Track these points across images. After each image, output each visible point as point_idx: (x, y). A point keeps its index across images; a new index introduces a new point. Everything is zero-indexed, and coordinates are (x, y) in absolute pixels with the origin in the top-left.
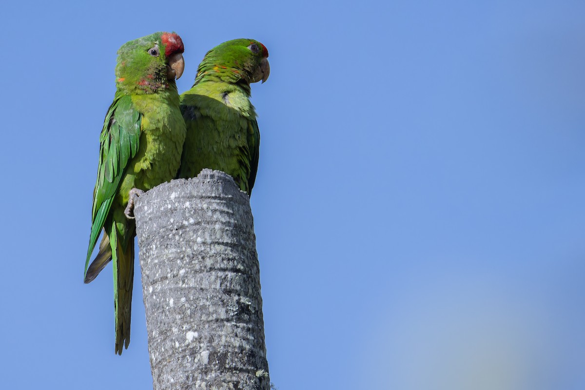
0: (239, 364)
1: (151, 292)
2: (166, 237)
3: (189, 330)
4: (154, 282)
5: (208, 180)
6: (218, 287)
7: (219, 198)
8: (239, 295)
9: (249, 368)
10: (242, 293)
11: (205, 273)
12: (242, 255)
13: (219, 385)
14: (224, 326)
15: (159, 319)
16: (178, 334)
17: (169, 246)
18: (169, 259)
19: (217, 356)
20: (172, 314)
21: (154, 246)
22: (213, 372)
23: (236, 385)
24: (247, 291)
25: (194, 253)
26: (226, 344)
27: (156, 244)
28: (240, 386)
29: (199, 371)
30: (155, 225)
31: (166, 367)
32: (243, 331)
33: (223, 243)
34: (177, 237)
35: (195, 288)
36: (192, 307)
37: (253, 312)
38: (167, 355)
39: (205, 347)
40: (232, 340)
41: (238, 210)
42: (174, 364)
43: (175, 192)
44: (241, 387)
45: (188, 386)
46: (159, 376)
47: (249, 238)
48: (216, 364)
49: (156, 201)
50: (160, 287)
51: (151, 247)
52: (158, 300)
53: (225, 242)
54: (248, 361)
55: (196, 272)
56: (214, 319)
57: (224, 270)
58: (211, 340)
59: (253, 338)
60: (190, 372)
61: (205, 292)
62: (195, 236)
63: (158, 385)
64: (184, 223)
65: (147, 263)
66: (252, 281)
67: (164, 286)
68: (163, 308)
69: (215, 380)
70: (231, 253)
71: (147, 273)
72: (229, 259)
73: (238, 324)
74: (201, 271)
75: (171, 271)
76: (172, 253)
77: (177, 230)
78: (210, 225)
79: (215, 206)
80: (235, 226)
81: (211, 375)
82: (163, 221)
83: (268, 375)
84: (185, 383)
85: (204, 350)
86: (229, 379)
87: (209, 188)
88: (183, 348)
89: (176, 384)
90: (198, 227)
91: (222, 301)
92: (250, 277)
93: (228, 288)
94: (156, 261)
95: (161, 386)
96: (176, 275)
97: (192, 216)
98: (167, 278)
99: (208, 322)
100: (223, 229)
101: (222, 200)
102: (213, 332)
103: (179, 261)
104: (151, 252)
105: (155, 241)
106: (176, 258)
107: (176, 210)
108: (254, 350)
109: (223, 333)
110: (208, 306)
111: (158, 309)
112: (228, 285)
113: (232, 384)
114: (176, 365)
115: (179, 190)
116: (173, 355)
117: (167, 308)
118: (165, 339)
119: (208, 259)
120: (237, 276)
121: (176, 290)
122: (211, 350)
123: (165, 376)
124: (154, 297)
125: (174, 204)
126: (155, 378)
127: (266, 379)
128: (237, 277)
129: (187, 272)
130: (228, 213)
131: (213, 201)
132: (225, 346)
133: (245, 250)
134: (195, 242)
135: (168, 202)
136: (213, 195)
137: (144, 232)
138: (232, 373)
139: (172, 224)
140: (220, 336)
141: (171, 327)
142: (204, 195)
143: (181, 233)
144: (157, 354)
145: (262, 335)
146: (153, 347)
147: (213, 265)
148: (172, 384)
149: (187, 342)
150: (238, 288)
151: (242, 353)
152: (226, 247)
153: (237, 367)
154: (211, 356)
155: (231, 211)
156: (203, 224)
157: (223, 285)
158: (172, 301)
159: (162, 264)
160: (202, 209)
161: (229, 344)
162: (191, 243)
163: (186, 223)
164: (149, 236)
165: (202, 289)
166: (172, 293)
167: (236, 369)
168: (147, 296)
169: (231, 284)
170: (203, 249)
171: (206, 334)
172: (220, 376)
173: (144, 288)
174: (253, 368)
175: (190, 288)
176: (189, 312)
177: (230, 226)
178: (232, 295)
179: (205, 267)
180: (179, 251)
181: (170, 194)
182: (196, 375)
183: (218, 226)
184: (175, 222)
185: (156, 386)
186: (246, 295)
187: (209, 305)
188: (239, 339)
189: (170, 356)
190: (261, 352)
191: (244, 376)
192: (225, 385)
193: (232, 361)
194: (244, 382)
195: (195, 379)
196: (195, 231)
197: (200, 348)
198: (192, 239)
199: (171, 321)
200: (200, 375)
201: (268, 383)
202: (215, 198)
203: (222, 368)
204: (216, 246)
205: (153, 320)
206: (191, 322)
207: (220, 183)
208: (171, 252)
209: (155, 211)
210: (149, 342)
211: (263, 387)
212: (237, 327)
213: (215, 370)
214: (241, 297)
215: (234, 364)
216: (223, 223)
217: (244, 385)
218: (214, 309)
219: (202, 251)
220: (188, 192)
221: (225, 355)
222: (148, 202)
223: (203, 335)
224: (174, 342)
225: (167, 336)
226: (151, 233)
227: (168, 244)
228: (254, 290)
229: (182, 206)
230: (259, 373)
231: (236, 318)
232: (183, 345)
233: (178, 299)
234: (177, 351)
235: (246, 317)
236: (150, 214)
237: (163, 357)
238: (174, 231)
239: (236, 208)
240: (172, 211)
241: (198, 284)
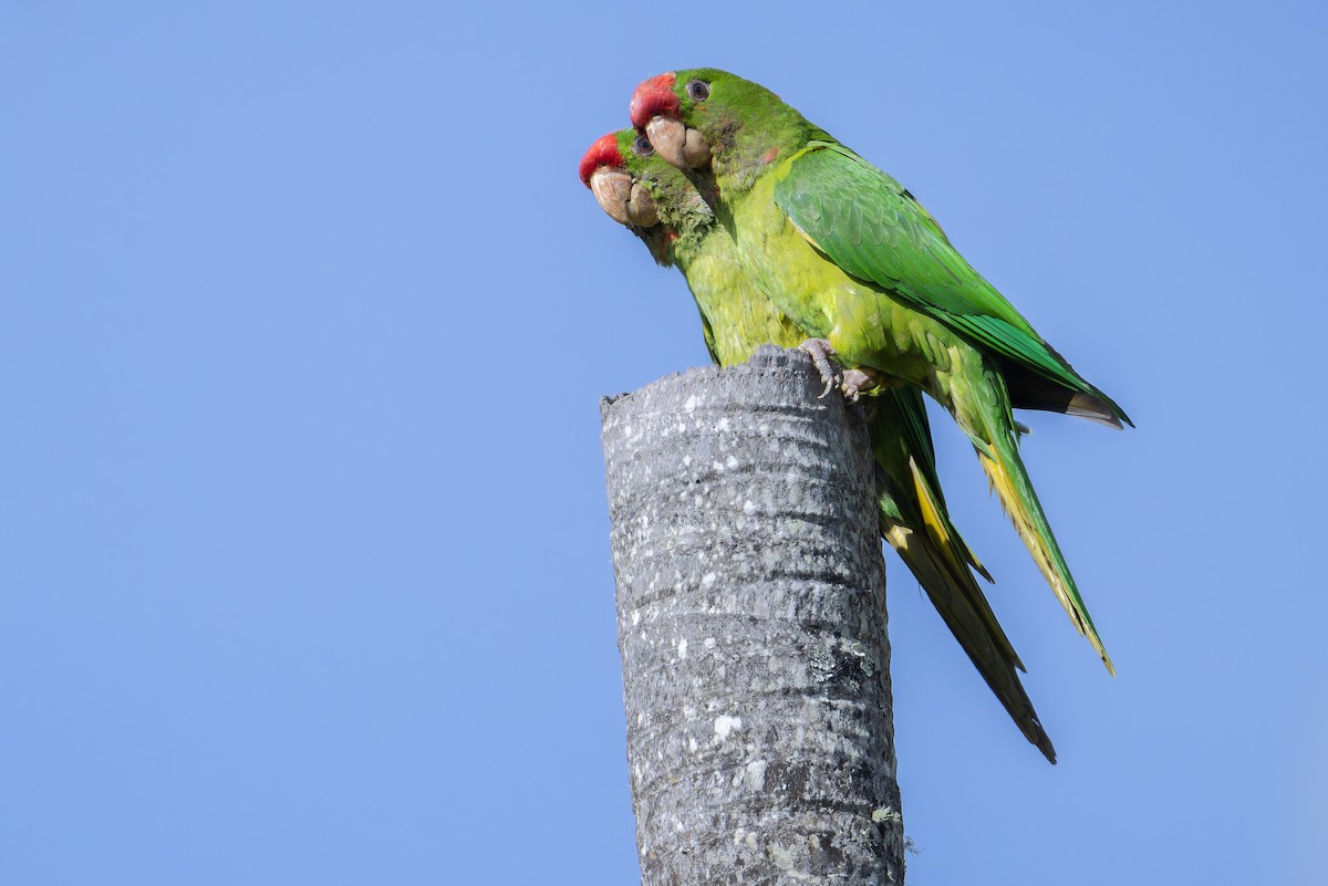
0: (833, 792)
1: (635, 623)
2: (672, 498)
3: (722, 712)
4: (643, 602)
5: (773, 370)
6: (790, 615)
7: (797, 411)
8: (838, 635)
9: (858, 802)
10: (846, 631)
11: (760, 582)
12: (846, 542)
13: (788, 841)
14: (802, 704)
15: (653, 685)
16: (695, 722)
17: (680, 519)
18: (679, 550)
19: (785, 773)
20: (683, 674)
21: (646, 519)
22: (775, 808)
23: (826, 840)
24: (857, 625)
25: (737, 536)
26: (806, 747)
27: (650, 516)
28: (835, 843)
29: (743, 806)
30: (648, 471)
31: (667, 796)
32: (844, 717)
33: (803, 516)
34: (698, 500)
35: (738, 617)
36: (730, 661)
37: (869, 674)
38: (669, 769)
39: (757, 751)
40: (820, 737)
41: (840, 440)
42: (684, 789)
43: (697, 394)
44: (838, 846)
45: (716, 840)
46: (651, 815)
47: (864, 505)
48: (782, 792)
49: (651, 415)
50: (656, 614)
51: (639, 520)
52: (652, 642)
53: (808, 512)
54: (856, 786)
55: (741, 579)
56: (780, 688)
57: (805, 577)
58: (771, 737)
59: (867, 734)
60: (721, 808)
61: (759, 626)
62: (739, 498)
63: (647, 837)
64: (715, 467)
65: (628, 558)
66: (870, 604)
67: (665, 610)
68: (663, 661)
69: (779, 828)
70: (821, 538)
71: (629, 579)
72: (816, 553)
73: (834, 702)
74: (753, 578)
75: (684, 577)
76: (685, 536)
77: (698, 482)
78: (776, 474)
79: (786, 430)
80: (833, 476)
81: (770, 815)
82: (666, 462)
83: (901, 818)
84: (709, 833)
85: (754, 759)
86: (811, 826)
87: (774, 389)
88: (707, 754)
89: (688, 835)
90: (746, 476)
91: (800, 648)
92: (864, 594)
93: (813, 618)
94: (650, 553)
95: (654, 839)
96: (693, 586)
97: (733, 452)
98: (673, 592)
99: (766, 695)
100: (806, 483)
101: (804, 415)
102: (777, 719)
103: (701, 555)
104: (639, 533)
105: (648, 508)
106: (694, 548)
107: (697, 436)
108: (870, 761)
109: (799, 721)
110: (765, 660)
111: (651, 664)
112: (814, 611)
113: (817, 839)
114: (689, 792)
115: (706, 391)
116: (683, 770)
117: (673, 661)
118: (665, 733)
119: (769, 551)
120: (833, 591)
121: (696, 619)
122: (770, 760)
123: (664, 815)
124: (644, 636)
125: (693, 422)
126: (641, 821)
127: (895, 829)
128: (835, 594)
129: (720, 581)
130: (816, 446)
131: (783, 417)
132: (803, 750)
133: (855, 531)
134: (739, 511)
135: (679, 418)
136: (784, 404)
137: (623, 487)
138: (818, 813)
139: (687, 468)
140: (792, 728)
141: (680, 704)
142: (761, 403)
143: (707, 490)
144: (647, 765)
145: (888, 727)
146: (637, 749)
147: (779, 564)
148: (679, 836)
149: (716, 741)
150: (836, 618)
151: (841, 769)
152: (811, 525)
153: (830, 798)
154: (771, 773)
155: (823, 443)
156: (758, 471)
157: (801, 611)
158: (683, 647)
159: (662, 560)
160: (758, 436)
161: (814, 747)
162: (730, 514)
163: (718, 467)
164: (634, 495)
165: (753, 619)
166: (684, 628)
167: (826, 803)
168: (626, 633)
169: (821, 607)
170: (757, 527)
171: (761, 722)
172: (791, 819)
173: (620, 615)
174: (865, 802)
175: (725, 616)
176: (722, 671)
177: (820, 477)
178: (821, 634)
179: (762, 569)
180: (702, 531)
181: (683, 400)
182: (734, 816)
183: (794, 475)
184: (695, 464)
185: (641, 839)
186: (854, 635)
187: (769, 657)
188: (834, 736)
189: (677, 771)
190: (886, 765)
191: (844, 820)
192: (801, 839)
193: (819, 785)
194: (846, 834)
195: (732, 825)
196: (741, 487)
197: (747, 754)
198: (732, 503)
199: (680, 691)
200: (745, 817)
201: (899, 836)
202: (787, 410)
203: (796, 801)
204: (788, 521)
205: (639, 689)
206: (726, 694)
207: (799, 377)
208: (685, 533)
209: (649, 438)
210: (630, 738)
211: (889, 847)
212: (832, 708)
213: (779, 804)
214: (843, 640)
215: (822, 793)
216: (803, 469)
217: (845, 841)
218: (781, 665)
219: (754, 533)
220: (727, 395)
221: (802, 772)
222: (633, 417)
223: (752, 725)
224: (687, 739)
225: (671, 726)
226: (637, 487)
227: (676, 516)
228: (873, 623)
229: (711, 428)
230: (880, 814)
231: (829, 688)
232: (707, 747)
233: (699, 641)
234: (692, 759)
235: (853, 685)
236: (637, 444)
237: (660, 773)
238: (691, 485)
239: (836, 437)
240: (687, 438)
241: (744, 608)
